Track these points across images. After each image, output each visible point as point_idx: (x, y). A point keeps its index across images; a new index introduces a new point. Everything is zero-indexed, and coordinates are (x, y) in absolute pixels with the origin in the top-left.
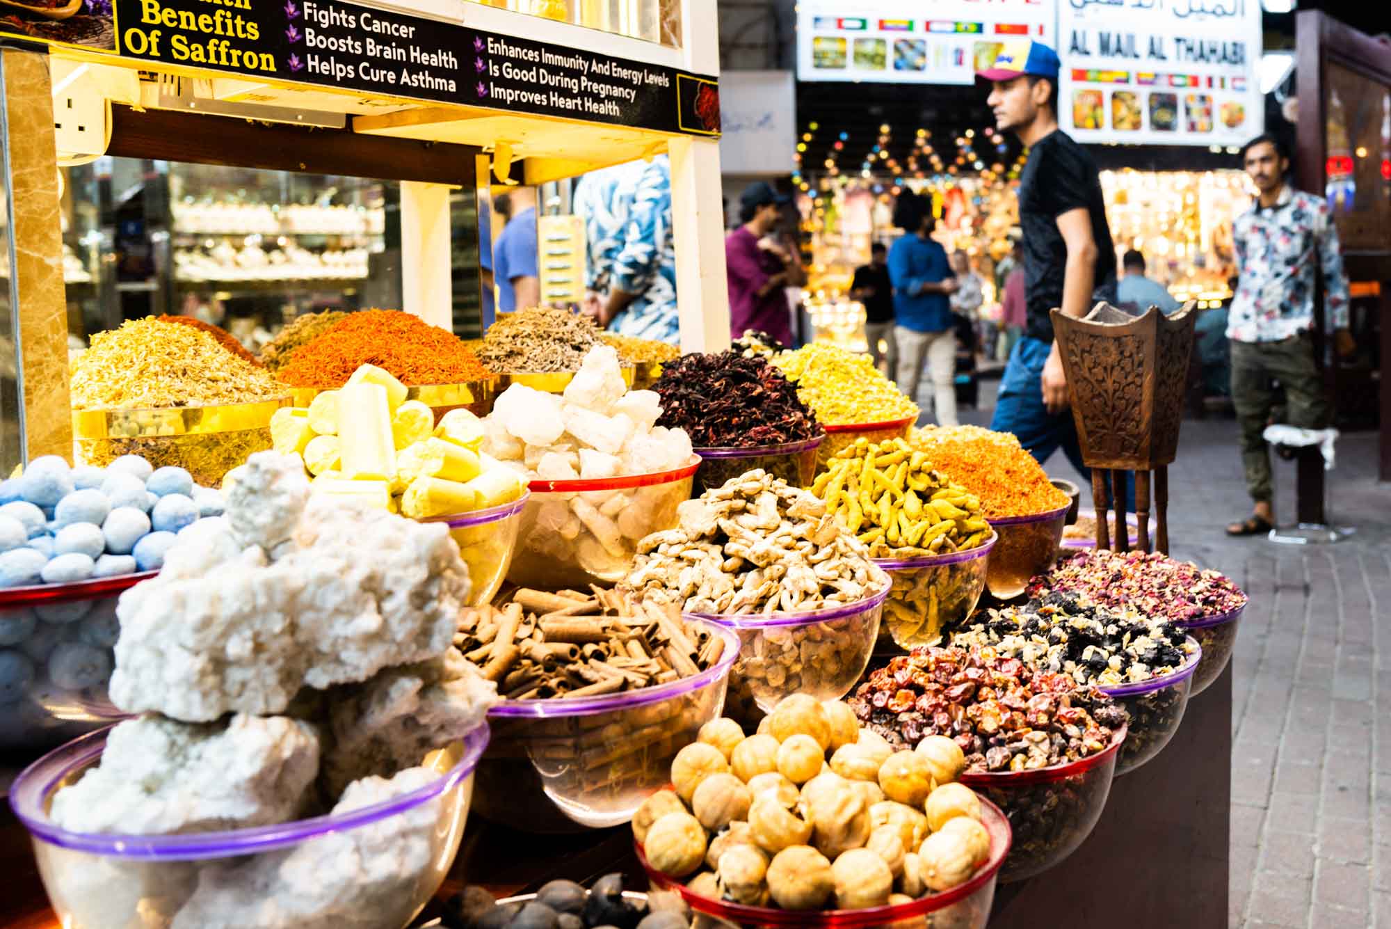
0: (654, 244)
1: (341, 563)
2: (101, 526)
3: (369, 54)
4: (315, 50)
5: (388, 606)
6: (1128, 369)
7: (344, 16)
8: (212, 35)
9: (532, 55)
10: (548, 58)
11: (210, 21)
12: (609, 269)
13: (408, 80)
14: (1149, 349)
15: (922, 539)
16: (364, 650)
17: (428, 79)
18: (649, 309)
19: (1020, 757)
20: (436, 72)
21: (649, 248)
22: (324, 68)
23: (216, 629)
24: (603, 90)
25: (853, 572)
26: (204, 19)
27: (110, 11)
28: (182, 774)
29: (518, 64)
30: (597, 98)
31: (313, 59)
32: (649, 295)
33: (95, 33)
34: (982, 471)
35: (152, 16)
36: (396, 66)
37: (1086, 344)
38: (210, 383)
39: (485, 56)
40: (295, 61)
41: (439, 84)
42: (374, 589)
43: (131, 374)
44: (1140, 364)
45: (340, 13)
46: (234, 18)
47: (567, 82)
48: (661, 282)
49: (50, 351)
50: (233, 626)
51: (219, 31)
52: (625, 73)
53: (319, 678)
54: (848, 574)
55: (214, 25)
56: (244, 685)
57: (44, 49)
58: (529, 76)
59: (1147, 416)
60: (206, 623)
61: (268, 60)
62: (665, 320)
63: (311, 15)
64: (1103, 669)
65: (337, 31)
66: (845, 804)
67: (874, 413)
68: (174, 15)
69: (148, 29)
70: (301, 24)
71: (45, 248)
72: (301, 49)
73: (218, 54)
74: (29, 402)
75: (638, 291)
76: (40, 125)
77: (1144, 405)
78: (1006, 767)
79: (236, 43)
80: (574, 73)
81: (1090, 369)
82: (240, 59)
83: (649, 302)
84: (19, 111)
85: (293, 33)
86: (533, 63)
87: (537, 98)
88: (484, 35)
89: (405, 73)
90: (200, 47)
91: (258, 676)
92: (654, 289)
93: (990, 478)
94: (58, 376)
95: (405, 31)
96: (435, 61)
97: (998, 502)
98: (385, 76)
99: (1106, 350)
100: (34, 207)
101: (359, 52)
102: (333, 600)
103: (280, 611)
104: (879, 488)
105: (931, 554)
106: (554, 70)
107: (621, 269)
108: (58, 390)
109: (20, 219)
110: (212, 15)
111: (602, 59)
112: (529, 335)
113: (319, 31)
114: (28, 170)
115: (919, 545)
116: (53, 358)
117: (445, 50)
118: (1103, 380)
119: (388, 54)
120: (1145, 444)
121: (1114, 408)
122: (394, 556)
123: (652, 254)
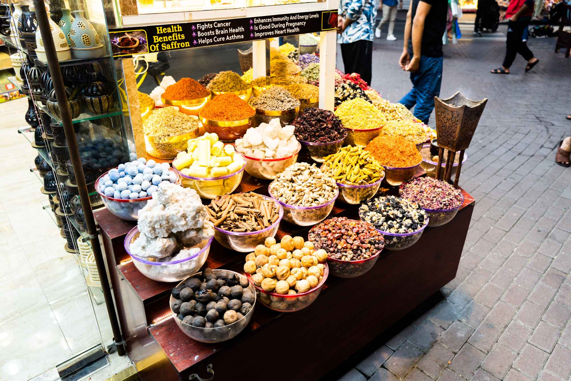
0: (361, 3)
1: (177, 212)
2: (141, 185)
3: (217, 34)
4: (201, 37)
5: (187, 219)
6: (454, 121)
7: (209, 25)
8: (172, 41)
9: (269, 20)
10: (275, 19)
11: (171, 37)
12: (346, 10)
13: (228, 39)
14: (461, 117)
15: (355, 180)
16: (183, 227)
17: (235, 36)
18: (358, 26)
19: (344, 257)
20: (237, 34)
21: (359, 5)
22: (203, 41)
23: (152, 223)
24: (294, 25)
25: (324, 195)
26: (170, 37)
27: (146, 42)
28: (149, 246)
29: (264, 24)
30: (291, 28)
31: (200, 40)
32: (358, 21)
33: (143, 49)
34: (393, 151)
35: (156, 40)
36: (225, 35)
37: (443, 110)
38: (176, 128)
39: (253, 24)
40: (195, 42)
41: (239, 37)
42: (184, 216)
43: (159, 126)
44: (457, 121)
45: (207, 24)
46: (178, 35)
47: (281, 25)
48: (363, 16)
49: (138, 127)
50: (156, 222)
51: (174, 39)
52: (302, 17)
53: (174, 231)
54: (323, 196)
55: (172, 38)
56: (159, 232)
57: (131, 57)
58: (268, 27)
59: (457, 137)
60: (151, 222)
61: (187, 44)
62: (363, 30)
63: (199, 28)
64: (392, 227)
65: (207, 30)
66: (283, 270)
67: (369, 126)
68: (162, 39)
69: (155, 44)
70: (196, 31)
71: (135, 104)
72: (197, 38)
73: (174, 46)
74: (135, 138)
75: (355, 19)
76: (132, 75)
77: (456, 133)
78: (340, 258)
79: (179, 41)
80: (284, 22)
81: (443, 118)
82: (180, 45)
83: (358, 23)
84: (127, 73)
85: (194, 34)
86: (270, 23)
87: (270, 33)
88: (253, 19)
89: (228, 37)
90: (169, 45)
91: (161, 231)
92: (360, 18)
93: (394, 154)
94: (141, 132)
95: (227, 24)
96: (237, 31)
97: (394, 162)
98: (222, 39)
99: (448, 114)
100: (132, 95)
101: (214, 34)
102: (175, 219)
103: (165, 220)
104: (349, 163)
105: (357, 185)
106: (276, 23)
107: (349, 11)
108: (141, 135)
109: (130, 98)
110: (172, 35)
111: (294, 15)
112: (269, 98)
113: (201, 31)
114: (130, 87)
115: (354, 182)
116: (140, 128)
117: (240, 26)
118: (446, 122)
119: (222, 32)
120: (455, 144)
121: (448, 131)
122: (189, 209)
123: (360, 7)
